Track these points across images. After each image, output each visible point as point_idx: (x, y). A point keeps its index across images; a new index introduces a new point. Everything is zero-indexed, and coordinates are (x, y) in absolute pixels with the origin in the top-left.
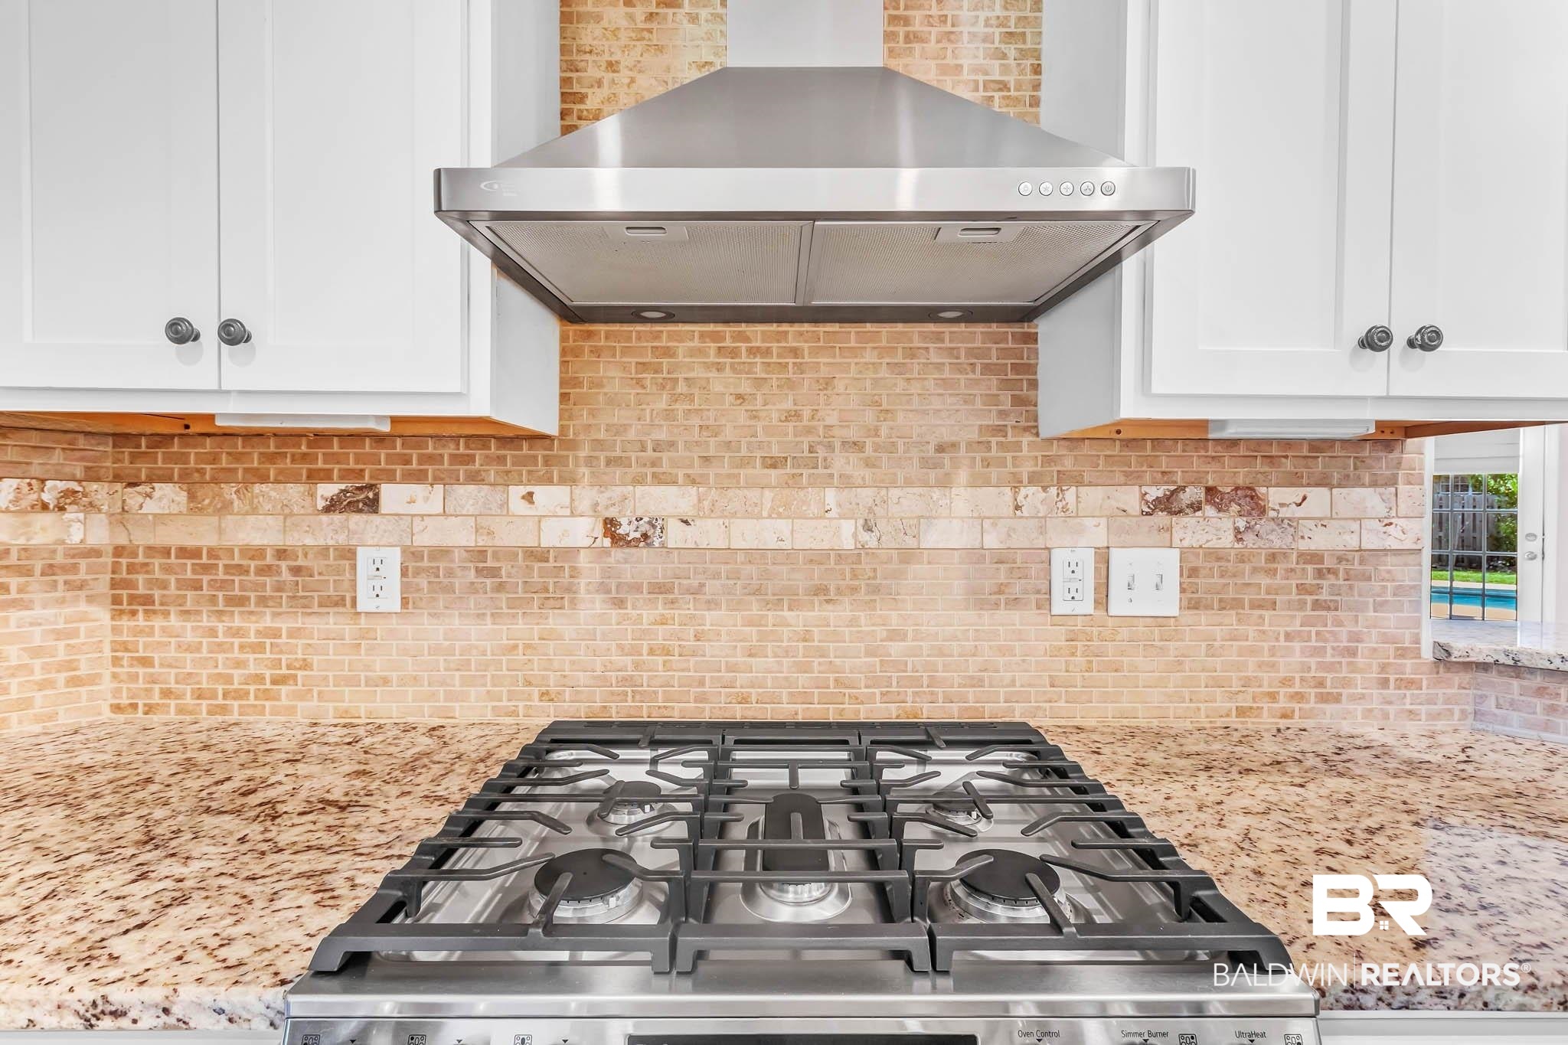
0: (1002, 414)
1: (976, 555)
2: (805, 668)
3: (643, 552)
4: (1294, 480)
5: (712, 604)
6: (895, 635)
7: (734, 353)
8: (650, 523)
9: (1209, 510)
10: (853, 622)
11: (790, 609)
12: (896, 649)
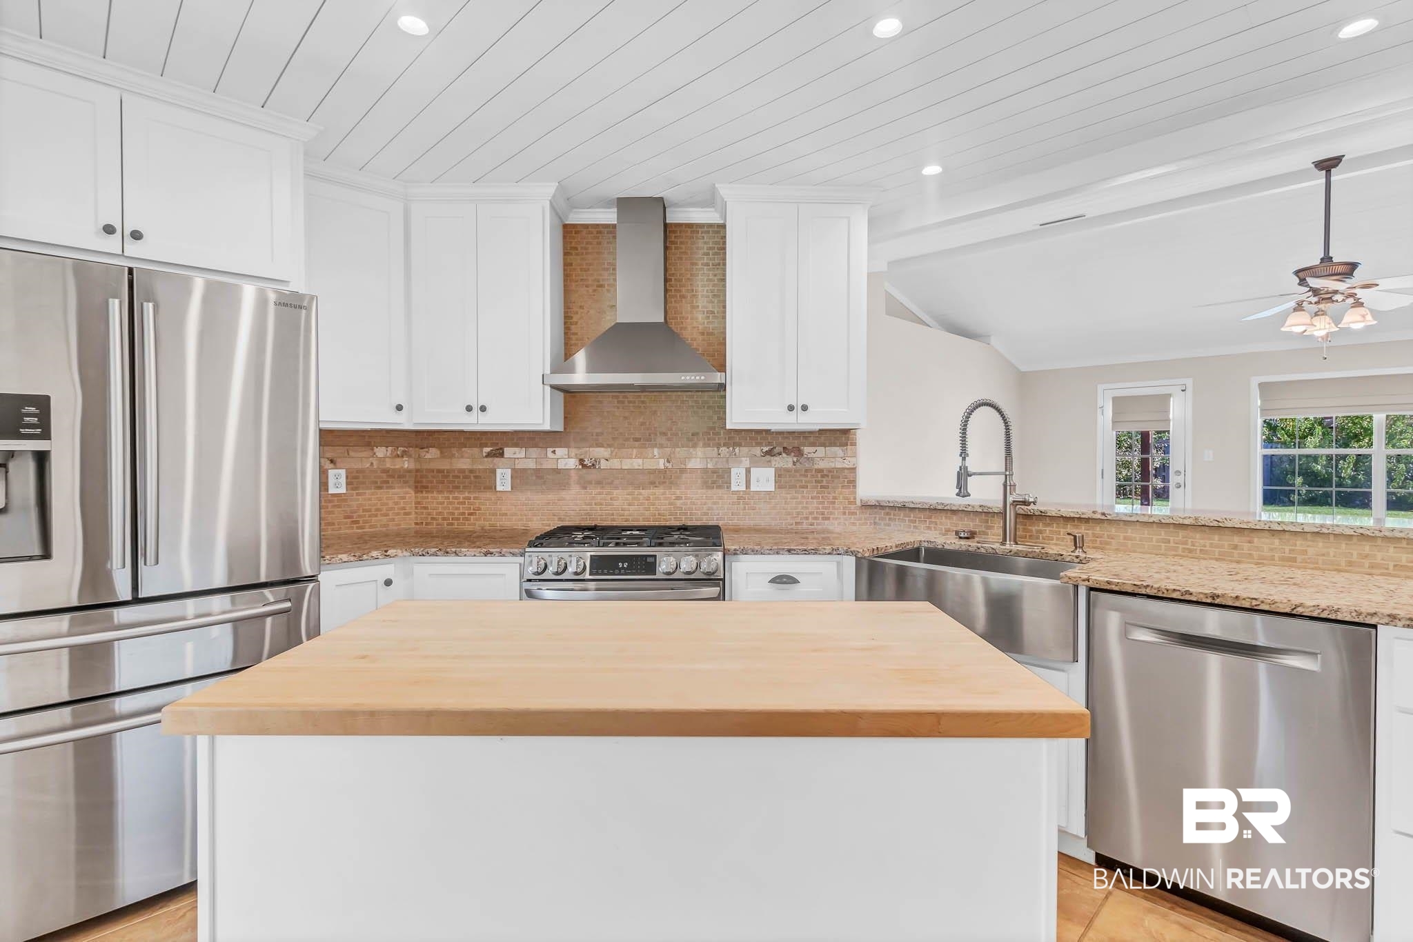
0: (714, 423)
1: (705, 470)
2: (648, 510)
3: (593, 471)
4: (813, 445)
5: (617, 488)
6: (678, 498)
7: (623, 402)
8: (595, 460)
9: (784, 455)
10: (664, 494)
11: (643, 489)
12: (678, 503)
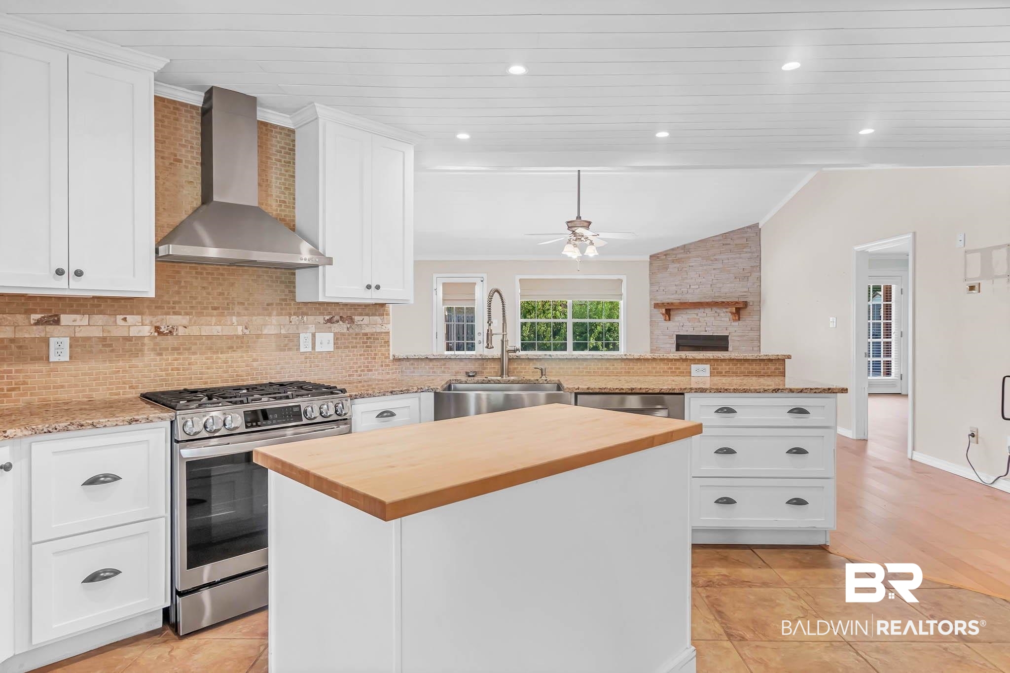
0: (286, 295)
1: (278, 336)
2: (226, 372)
3: (169, 337)
4: (361, 315)
5: (194, 353)
6: (255, 360)
7: (201, 273)
8: (172, 327)
9: (341, 322)
10: (242, 357)
11: (221, 354)
12: (255, 364)
